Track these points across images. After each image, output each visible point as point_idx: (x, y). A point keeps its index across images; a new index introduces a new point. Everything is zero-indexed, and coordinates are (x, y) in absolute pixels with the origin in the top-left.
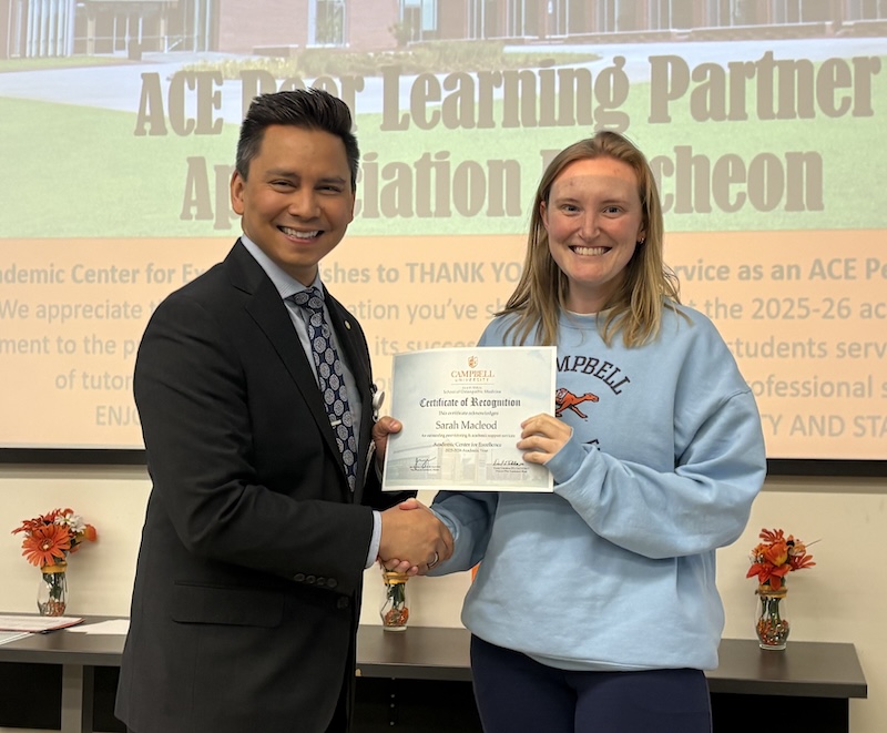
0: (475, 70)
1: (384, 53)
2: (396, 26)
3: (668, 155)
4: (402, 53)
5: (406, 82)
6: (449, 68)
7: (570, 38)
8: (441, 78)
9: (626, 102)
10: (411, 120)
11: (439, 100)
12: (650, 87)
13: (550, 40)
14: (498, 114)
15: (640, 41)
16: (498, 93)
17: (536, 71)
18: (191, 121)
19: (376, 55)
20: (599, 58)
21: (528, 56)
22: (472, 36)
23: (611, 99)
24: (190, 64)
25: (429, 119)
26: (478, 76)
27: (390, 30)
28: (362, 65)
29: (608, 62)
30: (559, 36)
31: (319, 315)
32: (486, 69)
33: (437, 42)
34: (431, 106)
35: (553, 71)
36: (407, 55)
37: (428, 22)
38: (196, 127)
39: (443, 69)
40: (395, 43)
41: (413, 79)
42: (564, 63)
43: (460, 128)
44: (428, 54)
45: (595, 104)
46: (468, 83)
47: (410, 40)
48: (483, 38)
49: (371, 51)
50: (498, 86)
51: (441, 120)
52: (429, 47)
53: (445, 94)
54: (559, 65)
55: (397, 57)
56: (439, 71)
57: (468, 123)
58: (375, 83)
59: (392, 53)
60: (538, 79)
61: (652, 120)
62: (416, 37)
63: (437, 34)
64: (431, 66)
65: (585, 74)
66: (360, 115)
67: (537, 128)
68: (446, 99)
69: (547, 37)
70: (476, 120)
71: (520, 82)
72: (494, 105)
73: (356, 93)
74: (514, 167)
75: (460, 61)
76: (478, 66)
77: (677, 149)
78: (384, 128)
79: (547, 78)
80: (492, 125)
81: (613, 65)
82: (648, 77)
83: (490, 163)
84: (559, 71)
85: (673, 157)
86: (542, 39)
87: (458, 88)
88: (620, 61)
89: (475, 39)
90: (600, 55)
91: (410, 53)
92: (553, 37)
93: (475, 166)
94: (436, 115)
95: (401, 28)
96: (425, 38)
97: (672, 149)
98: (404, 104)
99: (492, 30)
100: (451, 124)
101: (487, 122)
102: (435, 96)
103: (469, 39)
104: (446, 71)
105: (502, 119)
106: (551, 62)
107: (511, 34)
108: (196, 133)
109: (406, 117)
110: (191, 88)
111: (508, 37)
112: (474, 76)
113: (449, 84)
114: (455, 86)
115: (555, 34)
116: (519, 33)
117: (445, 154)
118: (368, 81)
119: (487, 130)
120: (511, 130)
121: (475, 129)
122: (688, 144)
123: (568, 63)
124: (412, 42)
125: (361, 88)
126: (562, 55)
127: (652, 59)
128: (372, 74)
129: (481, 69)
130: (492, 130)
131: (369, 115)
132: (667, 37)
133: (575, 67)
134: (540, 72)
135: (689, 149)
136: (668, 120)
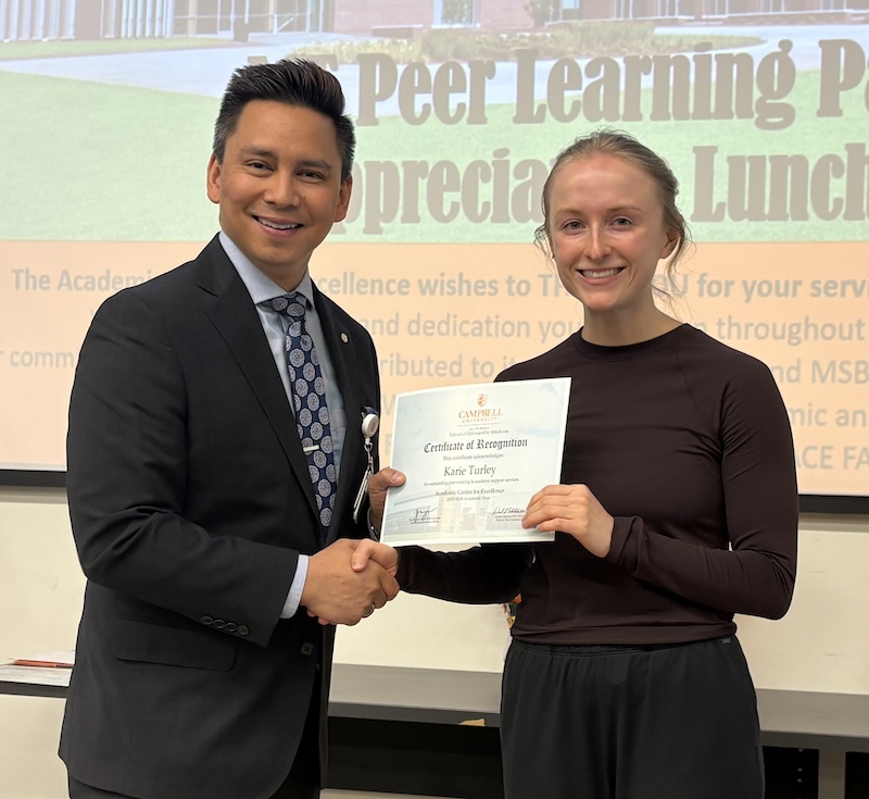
3: (838, 154)
7: (730, 18)
9: (792, 93)
10: (548, 111)
11: (580, 89)
12: (819, 75)
15: (810, 22)
20: (762, 42)
23: (775, 88)
25: (567, 110)
29: (772, 46)
30: (717, 16)
31: (299, 324)
39: (584, 53)
42: (722, 48)
45: (757, 94)
51: (581, 113)
54: (716, 49)
58: (507, 69)
61: (821, 113)
65: (745, 60)
66: (491, 106)
67: (690, 121)
70: (621, 111)
73: (487, 80)
77: (849, 147)
78: (517, 120)
81: (779, 50)
82: (817, 64)
85: (844, 156)
86: (698, 19)
88: (786, 45)
90: (763, 38)
97: (842, 147)
105: (650, 111)
119: (635, 123)
122: (861, 141)
123: (728, 47)
125: (491, 74)
126: (721, 38)
127: (822, 43)
130: (640, 123)
132: (840, 19)
133: (735, 51)
135: (862, 147)
136: (839, 113)
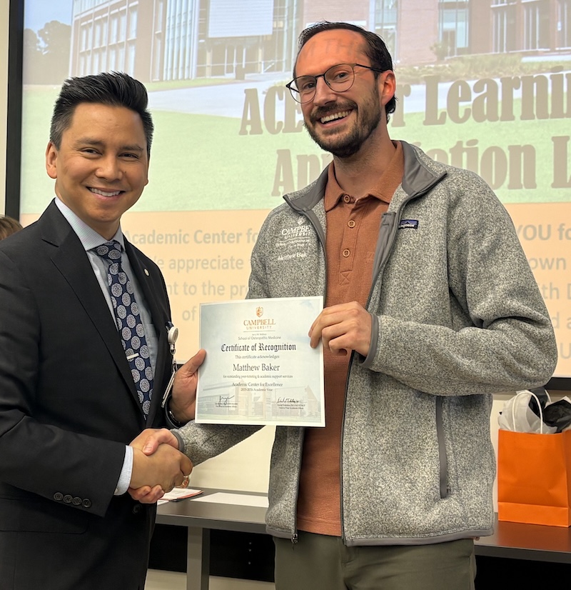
0: (499, 76)
1: (426, 66)
2: (436, 46)
4: (441, 66)
5: (444, 88)
6: (478, 76)
8: (471, 83)
13: (560, 51)
14: (517, 109)
16: (517, 94)
17: (548, 75)
18: (280, 123)
19: (420, 68)
21: (541, 65)
22: (496, 51)
24: (280, 81)
26: (501, 81)
27: (431, 49)
28: (409, 76)
31: (117, 264)
32: (507, 76)
33: (469, 57)
34: (463, 105)
35: (562, 75)
36: (444, 67)
37: (461, 42)
38: (283, 127)
40: (435, 58)
41: (449, 85)
43: (487, 121)
44: (461, 65)
46: (493, 86)
47: (447, 55)
48: (505, 52)
49: (416, 66)
50: (517, 88)
52: (462, 60)
53: (474, 96)
55: (437, 69)
56: (470, 79)
57: (493, 117)
59: (432, 66)
60: (550, 82)
62: (452, 54)
63: (468, 50)
64: (464, 74)
68: (475, 100)
69: (557, 49)
71: (535, 84)
72: (514, 103)
74: (530, 151)
75: (487, 70)
76: (501, 73)
79: (557, 81)
80: (513, 118)
83: (511, 148)
84: (567, 75)
87: (485, 91)
89: (498, 52)
91: (447, 65)
92: (562, 49)
93: (498, 150)
94: (467, 112)
95: (440, 47)
96: (458, 54)
98: (442, 104)
99: (513, 45)
100: (479, 118)
101: (508, 116)
102: (467, 97)
103: (493, 53)
104: (475, 78)
106: (560, 68)
107: (528, 48)
108: (284, 132)
109: (443, 114)
110: (281, 98)
111: (525, 50)
112: (498, 81)
113: (478, 88)
114: (482, 90)
115: (563, 46)
116: (534, 47)
117: (475, 142)
118: (414, 88)
120: (527, 122)
121: (499, 122)
124: (449, 58)
128: (417, 82)
129: (504, 76)
131: (415, 114)
134: (551, 77)
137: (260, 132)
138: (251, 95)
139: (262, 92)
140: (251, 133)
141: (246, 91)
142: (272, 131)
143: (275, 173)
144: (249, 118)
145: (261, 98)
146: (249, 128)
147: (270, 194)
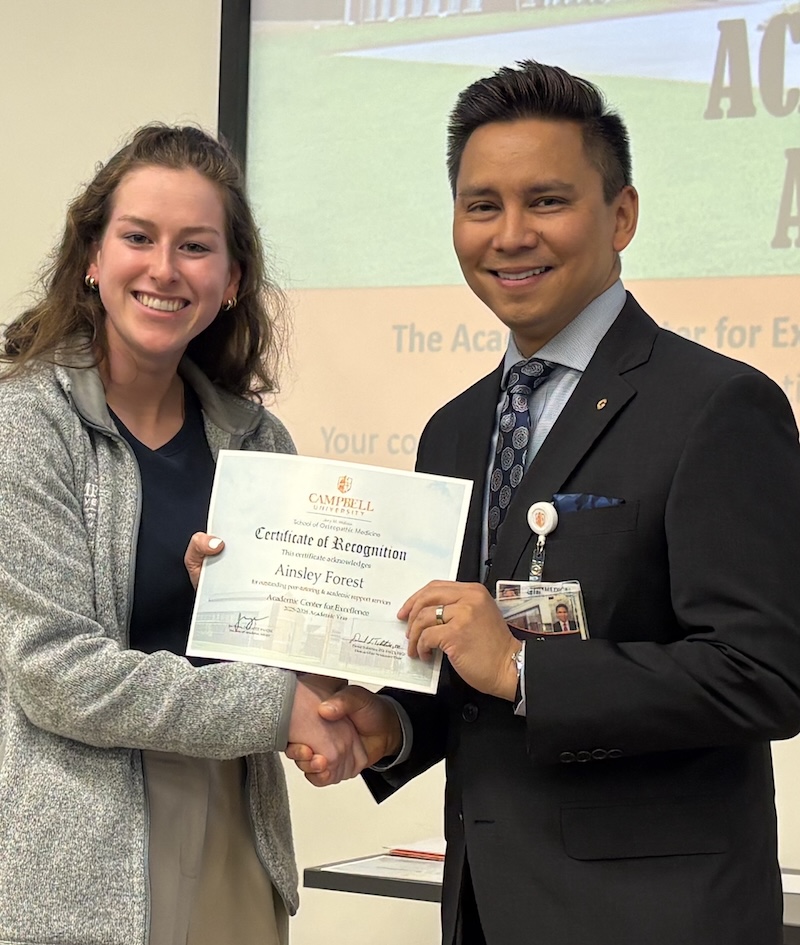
137: (750, 112)
138: (732, 34)
139: (755, 26)
140: (731, 114)
141: (722, 25)
142: (777, 109)
143: (779, 199)
144: (726, 81)
145: (755, 39)
146: (725, 104)
147: (769, 243)
